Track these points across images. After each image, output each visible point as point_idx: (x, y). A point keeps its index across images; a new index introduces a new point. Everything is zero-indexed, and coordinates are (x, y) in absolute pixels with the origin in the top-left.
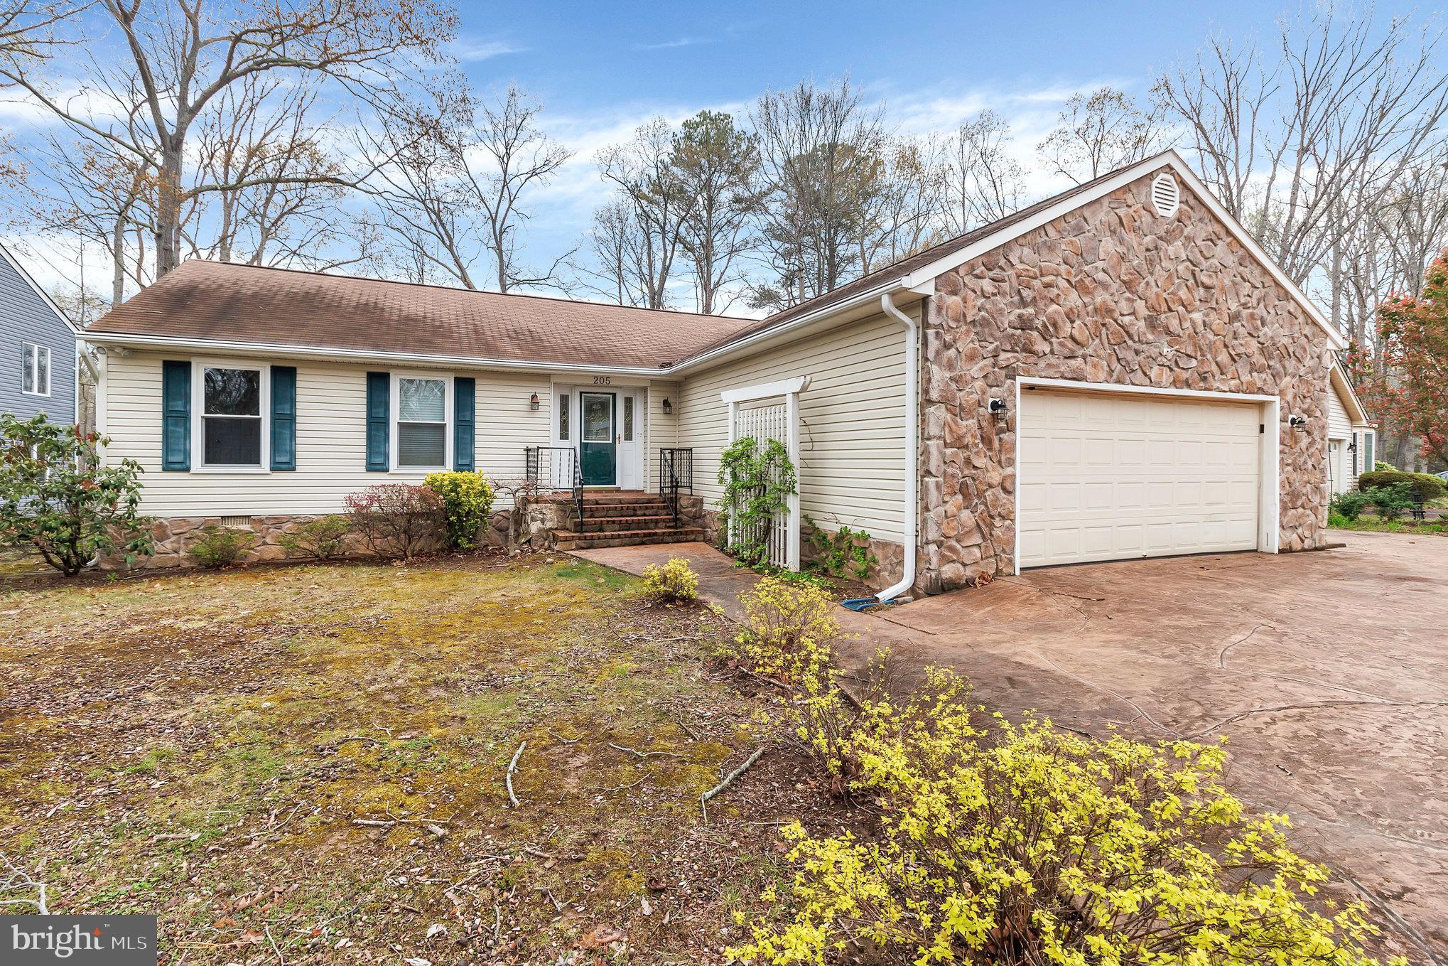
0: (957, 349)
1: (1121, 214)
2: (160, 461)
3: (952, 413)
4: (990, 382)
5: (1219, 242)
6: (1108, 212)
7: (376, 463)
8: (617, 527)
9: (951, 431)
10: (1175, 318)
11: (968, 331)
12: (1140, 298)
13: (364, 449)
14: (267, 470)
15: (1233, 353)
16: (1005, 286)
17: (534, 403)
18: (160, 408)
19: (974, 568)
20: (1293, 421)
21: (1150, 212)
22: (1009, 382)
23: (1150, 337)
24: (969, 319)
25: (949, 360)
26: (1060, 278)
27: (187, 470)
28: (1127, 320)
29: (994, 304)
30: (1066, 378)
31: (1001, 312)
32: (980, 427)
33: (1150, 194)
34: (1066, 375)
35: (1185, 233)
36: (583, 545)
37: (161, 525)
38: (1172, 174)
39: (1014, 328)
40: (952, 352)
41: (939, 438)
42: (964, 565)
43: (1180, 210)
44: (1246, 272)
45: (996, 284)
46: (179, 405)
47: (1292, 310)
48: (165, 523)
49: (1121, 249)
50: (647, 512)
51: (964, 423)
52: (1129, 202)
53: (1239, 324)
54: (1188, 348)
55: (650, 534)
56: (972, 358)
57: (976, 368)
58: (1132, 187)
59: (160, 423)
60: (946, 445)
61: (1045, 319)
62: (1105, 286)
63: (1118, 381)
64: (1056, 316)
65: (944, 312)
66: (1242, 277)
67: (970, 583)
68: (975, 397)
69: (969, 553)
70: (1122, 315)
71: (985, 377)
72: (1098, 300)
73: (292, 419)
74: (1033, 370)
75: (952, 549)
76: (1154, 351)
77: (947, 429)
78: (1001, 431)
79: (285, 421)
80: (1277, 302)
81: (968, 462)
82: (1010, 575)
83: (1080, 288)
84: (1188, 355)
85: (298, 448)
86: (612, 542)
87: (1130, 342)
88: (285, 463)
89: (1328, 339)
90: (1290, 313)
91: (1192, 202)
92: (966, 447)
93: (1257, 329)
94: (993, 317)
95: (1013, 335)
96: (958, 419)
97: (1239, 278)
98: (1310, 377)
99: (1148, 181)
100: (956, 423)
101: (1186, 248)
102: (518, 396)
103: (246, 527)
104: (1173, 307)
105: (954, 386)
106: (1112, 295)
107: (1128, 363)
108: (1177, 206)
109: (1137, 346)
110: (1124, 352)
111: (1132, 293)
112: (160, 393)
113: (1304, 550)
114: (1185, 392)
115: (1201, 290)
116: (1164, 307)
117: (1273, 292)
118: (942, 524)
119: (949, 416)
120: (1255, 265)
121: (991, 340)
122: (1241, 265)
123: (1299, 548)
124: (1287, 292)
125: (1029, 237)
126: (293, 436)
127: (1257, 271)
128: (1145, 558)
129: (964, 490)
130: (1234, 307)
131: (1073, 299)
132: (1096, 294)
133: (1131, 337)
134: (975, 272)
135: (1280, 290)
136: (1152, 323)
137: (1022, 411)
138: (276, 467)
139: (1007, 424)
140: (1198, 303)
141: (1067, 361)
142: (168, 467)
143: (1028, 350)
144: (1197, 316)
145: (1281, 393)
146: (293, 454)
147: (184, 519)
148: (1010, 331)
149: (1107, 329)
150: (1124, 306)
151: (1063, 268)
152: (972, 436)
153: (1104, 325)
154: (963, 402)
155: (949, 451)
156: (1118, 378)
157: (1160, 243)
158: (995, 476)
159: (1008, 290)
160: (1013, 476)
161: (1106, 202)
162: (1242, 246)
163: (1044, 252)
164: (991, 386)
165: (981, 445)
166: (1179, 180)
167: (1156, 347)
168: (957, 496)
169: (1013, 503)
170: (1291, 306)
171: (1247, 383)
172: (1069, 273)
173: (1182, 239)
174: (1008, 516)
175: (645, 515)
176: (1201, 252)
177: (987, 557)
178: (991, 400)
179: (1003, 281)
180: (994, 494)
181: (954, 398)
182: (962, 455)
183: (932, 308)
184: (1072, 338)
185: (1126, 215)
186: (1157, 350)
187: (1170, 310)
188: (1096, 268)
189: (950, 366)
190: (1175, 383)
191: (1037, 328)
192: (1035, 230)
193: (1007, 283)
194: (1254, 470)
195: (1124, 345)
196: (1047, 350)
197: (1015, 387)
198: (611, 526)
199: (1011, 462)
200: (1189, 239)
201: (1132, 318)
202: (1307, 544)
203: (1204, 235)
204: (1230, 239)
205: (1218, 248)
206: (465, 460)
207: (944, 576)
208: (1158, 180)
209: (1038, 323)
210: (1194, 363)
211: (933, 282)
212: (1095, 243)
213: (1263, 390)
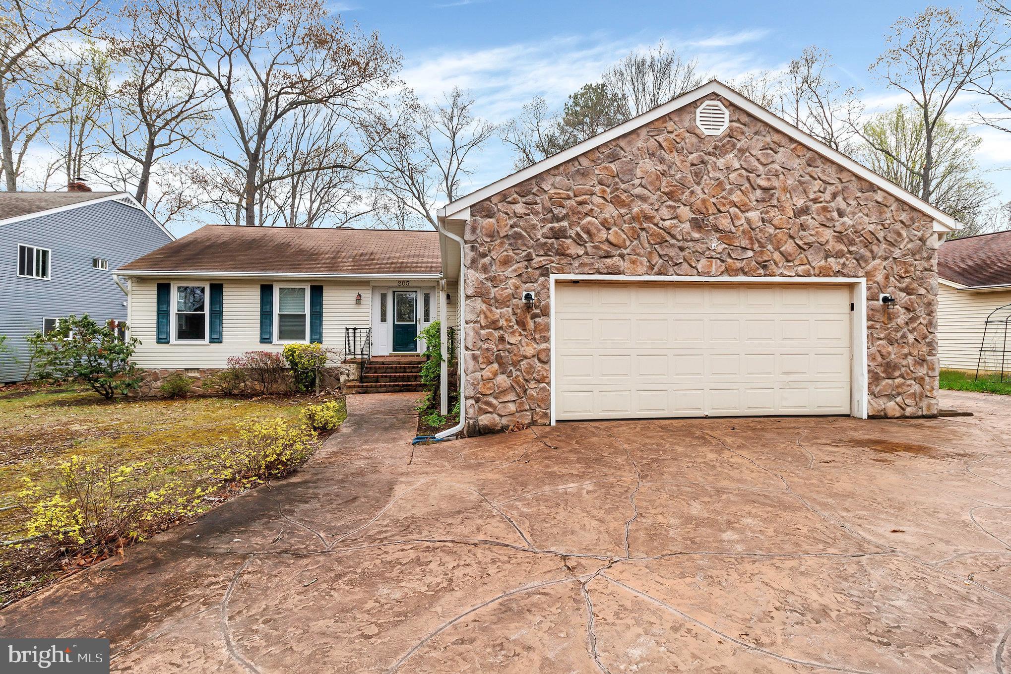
0: (491, 257)
1: (661, 140)
2: (155, 338)
3: (487, 304)
4: (523, 279)
5: (781, 150)
6: (647, 141)
7: (265, 339)
8: (388, 380)
9: (486, 317)
10: (726, 217)
11: (502, 243)
12: (685, 205)
13: (259, 330)
14: (207, 343)
15: (800, 243)
16: (539, 208)
17: (359, 300)
18: (155, 309)
19: (509, 418)
20: (885, 300)
21: (695, 134)
22: (542, 279)
23: (696, 235)
24: (502, 235)
25: (484, 265)
26: (594, 196)
27: (168, 343)
28: (667, 224)
29: (527, 221)
30: (602, 273)
31: (534, 227)
32: (514, 314)
33: (695, 120)
34: (602, 271)
35: (739, 145)
36: (361, 391)
37: (155, 373)
38: (718, 100)
39: (547, 238)
40: (487, 260)
41: (476, 322)
42: (501, 416)
43: (730, 128)
44: (817, 172)
45: (529, 207)
46: (164, 308)
47: (880, 200)
48: (158, 371)
49: (661, 167)
50: (413, 370)
51: (498, 311)
52: (669, 129)
53: (809, 217)
54: (742, 242)
55: (406, 385)
56: (506, 262)
57: (510, 270)
58: (672, 116)
59: (155, 317)
60: (482, 327)
61: (578, 229)
62: (643, 199)
63: (660, 273)
64: (589, 226)
65: (478, 231)
66: (811, 176)
67: (503, 429)
68: (509, 291)
69: (505, 407)
70: (663, 220)
71: (519, 275)
72: (635, 210)
73: (220, 313)
74: (566, 269)
75: (488, 404)
76: (700, 247)
77: (482, 316)
78: (535, 316)
79: (217, 314)
80: (859, 194)
81: (502, 339)
82: (545, 425)
83: (617, 202)
84: (742, 248)
85: (224, 330)
86: (380, 390)
87: (673, 241)
88: (217, 339)
89: (934, 222)
90: (877, 202)
91: (745, 119)
92: (501, 328)
93: (832, 219)
94: (526, 231)
95: (545, 243)
96: (493, 309)
97: (807, 178)
98: (909, 259)
99: (692, 109)
100: (491, 311)
101: (739, 159)
102: (349, 295)
103: (197, 375)
104: (722, 209)
105: (489, 284)
106: (652, 204)
107: (671, 258)
108: (727, 124)
109: (680, 244)
110: (666, 249)
111: (675, 201)
112: (156, 301)
113: (903, 417)
114: (742, 278)
115: (759, 192)
116: (712, 209)
117: (854, 186)
118: (478, 385)
119: (484, 307)
120: (829, 164)
121: (524, 248)
122: (810, 165)
123: (898, 415)
124: (871, 185)
125: (562, 169)
126: (221, 323)
127: (832, 170)
128: (706, 417)
129: (499, 359)
130: (800, 202)
131: (611, 211)
132: (633, 205)
133: (673, 237)
134: (507, 200)
135: (863, 183)
136: (697, 224)
137: (555, 300)
138: (212, 341)
139: (541, 310)
140: (755, 203)
141: (604, 260)
142: (159, 341)
143: (562, 253)
144: (754, 215)
145: (868, 275)
146: (221, 334)
147: (166, 370)
148: (543, 240)
149: (647, 232)
150: (665, 212)
151: (598, 189)
152: (506, 320)
153: (643, 229)
154: (497, 295)
155: (484, 332)
156: (660, 270)
157: (706, 158)
158: (529, 350)
159: (540, 210)
160: (548, 350)
161: (644, 133)
162: (809, 149)
163: (578, 178)
164: (526, 283)
165: (516, 327)
166: (727, 104)
167: (702, 243)
168: (493, 365)
169: (548, 371)
170: (879, 197)
171: (820, 268)
172: (604, 191)
173: (735, 151)
174: (544, 379)
175: (411, 372)
176: (758, 160)
177: (521, 411)
178: (524, 293)
179: (536, 203)
180: (529, 364)
181: (488, 293)
182: (497, 334)
183: (468, 229)
184: (607, 240)
185: (666, 140)
186: (705, 246)
187: (720, 212)
188: (633, 185)
189: (485, 270)
190: (728, 271)
191: (571, 237)
192: (568, 161)
193: (540, 206)
194: (846, 344)
195: (666, 244)
196: (581, 252)
197: (548, 282)
198: (384, 379)
199: (546, 340)
200: (742, 151)
201: (675, 221)
202: (909, 411)
203: (761, 145)
204: (793, 146)
205: (779, 155)
206: (317, 336)
207: (480, 423)
208: (704, 106)
209: (572, 233)
210: (750, 254)
211: (468, 211)
212: (630, 166)
213: (842, 273)
